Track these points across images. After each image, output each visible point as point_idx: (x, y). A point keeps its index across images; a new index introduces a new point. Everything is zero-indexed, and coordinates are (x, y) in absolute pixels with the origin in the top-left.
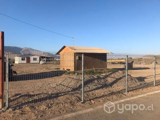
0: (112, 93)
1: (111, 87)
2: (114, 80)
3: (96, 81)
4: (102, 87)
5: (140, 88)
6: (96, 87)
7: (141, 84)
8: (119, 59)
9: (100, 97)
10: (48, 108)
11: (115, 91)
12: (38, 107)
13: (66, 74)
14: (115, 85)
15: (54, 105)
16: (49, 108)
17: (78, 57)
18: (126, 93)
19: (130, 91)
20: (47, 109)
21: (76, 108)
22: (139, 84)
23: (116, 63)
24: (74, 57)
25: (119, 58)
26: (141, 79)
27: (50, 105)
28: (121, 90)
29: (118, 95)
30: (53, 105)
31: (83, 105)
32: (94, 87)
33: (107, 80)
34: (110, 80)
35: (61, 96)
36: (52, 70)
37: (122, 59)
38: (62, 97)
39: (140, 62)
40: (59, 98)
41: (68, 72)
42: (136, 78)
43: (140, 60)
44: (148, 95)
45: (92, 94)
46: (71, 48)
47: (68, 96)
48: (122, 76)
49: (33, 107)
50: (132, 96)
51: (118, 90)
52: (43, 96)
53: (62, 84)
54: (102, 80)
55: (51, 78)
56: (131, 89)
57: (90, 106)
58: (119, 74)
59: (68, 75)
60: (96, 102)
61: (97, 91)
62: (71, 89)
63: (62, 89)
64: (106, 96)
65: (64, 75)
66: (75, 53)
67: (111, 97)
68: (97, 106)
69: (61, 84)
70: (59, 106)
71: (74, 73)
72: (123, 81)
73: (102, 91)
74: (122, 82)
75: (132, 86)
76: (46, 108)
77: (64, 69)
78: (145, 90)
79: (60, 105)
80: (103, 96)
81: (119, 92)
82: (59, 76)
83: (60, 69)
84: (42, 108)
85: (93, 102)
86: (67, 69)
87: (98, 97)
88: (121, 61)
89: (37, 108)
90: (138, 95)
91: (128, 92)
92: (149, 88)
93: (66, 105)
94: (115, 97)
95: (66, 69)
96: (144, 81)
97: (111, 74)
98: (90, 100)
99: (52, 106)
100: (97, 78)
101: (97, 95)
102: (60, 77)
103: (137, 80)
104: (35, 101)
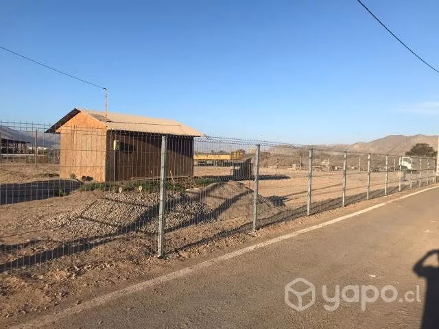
0: (224, 234)
1: (216, 219)
2: (220, 203)
3: (179, 207)
4: (195, 221)
5: (281, 221)
6: (182, 220)
7: (280, 213)
8: (213, 153)
9: (199, 243)
10: (74, 275)
11: (227, 228)
12: (44, 274)
13: (84, 190)
14: (224, 214)
15: (88, 268)
16: (78, 274)
17: (117, 143)
18: (253, 232)
19: (262, 227)
20: (73, 278)
21: (150, 270)
22: (276, 211)
23: (208, 162)
24: (108, 142)
25: (212, 151)
26: (278, 201)
27: (76, 268)
28: (242, 226)
29: (238, 237)
30: (85, 268)
31: (163, 262)
32: (177, 222)
33: (204, 204)
34: (211, 203)
35: (97, 244)
36: (35, 180)
37: (222, 153)
38: (101, 247)
39: (266, 160)
40: (93, 249)
41: (86, 185)
42: (269, 198)
43: (264, 157)
44: (300, 234)
45: (177, 238)
46: (96, 116)
47: (116, 244)
48: (238, 194)
49: (29, 276)
50: (269, 237)
51: (234, 227)
52: (46, 248)
53: (84, 216)
54: (194, 203)
55: (37, 202)
56: (263, 223)
57: (181, 263)
58: (230, 189)
59: (90, 192)
60: (193, 255)
61: (185, 230)
62: (116, 228)
63: (89, 230)
64: (211, 239)
65: (76, 194)
66: (109, 131)
67: (222, 242)
68: (197, 262)
69: (81, 217)
70: (102, 269)
71: (106, 187)
72: (241, 206)
73: (199, 229)
74: (239, 208)
75: (263, 217)
76: (70, 276)
77: (73, 176)
78: (291, 225)
79: (105, 267)
80: (204, 241)
81: (237, 230)
82: (61, 196)
83: (58, 175)
84: (58, 278)
85: (184, 254)
86: (83, 177)
87: (195, 244)
88: (222, 157)
89: (42, 277)
90: (280, 234)
91: (258, 229)
92: (299, 220)
93: (121, 265)
94: (231, 240)
95: (79, 177)
96: (285, 205)
97: (213, 189)
98: (176, 251)
99: (85, 271)
100: (181, 199)
101: (187, 238)
102: (67, 199)
103: (270, 203)
104: (29, 261)
